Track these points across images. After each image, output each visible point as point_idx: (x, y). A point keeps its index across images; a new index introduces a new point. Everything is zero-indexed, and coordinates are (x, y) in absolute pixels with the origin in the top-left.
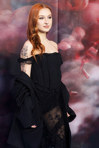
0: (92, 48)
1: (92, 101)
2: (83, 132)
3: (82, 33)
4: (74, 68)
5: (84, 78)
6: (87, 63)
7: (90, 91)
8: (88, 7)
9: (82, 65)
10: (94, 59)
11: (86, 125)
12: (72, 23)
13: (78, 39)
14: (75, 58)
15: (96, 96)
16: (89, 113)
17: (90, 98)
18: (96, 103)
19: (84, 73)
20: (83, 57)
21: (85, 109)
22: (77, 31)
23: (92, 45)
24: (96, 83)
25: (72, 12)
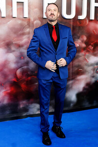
0: (90, 46)
2: (85, 91)
3: (85, 38)
4: (80, 57)
5: (86, 62)
6: (87, 54)
7: (89, 69)
8: (88, 24)
9: (85, 55)
10: (91, 52)
11: (87, 87)
12: (80, 33)
13: (82, 41)
14: (81, 52)
15: (92, 72)
16: (88, 80)
17: (89, 73)
18: (92, 75)
19: (86, 59)
20: (85, 51)
21: (86, 78)
22: (82, 37)
23: (90, 44)
24: (92, 65)
25: (79, 27)
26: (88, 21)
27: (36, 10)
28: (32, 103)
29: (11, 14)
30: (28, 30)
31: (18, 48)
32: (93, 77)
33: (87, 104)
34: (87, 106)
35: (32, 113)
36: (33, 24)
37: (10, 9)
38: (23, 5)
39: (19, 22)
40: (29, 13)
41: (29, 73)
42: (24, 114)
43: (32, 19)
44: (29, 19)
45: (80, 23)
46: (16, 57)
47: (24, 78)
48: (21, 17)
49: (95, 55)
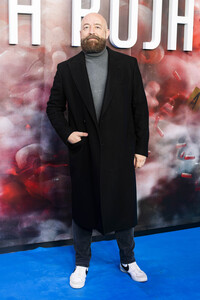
0: (168, 104)
1: (166, 161)
2: (156, 195)
3: (157, 88)
5: (158, 136)
6: (161, 120)
7: (165, 150)
8: (164, 60)
9: (156, 122)
10: (170, 116)
11: (160, 187)
12: (146, 77)
13: (152, 94)
15: (171, 156)
16: (163, 174)
17: (164, 158)
18: (171, 164)
19: (158, 131)
20: (157, 114)
21: (159, 169)
22: (151, 86)
23: (168, 101)
24: (171, 142)
25: (146, 65)
26: (163, 53)
27: (58, 29)
28: (46, 219)
29: (6, 38)
30: (40, 70)
31: (19, 107)
32: (173, 166)
33: (159, 222)
34: (159, 227)
35: (46, 240)
36: (51, 57)
37: (5, 28)
38: (31, 20)
39: (23, 54)
40: (43, 37)
41: (41, 157)
42: (32, 242)
43: (49, 48)
44: (43, 49)
45: (148, 57)
46: (16, 125)
47: (32, 167)
48: (27, 43)
49: (178, 122)
